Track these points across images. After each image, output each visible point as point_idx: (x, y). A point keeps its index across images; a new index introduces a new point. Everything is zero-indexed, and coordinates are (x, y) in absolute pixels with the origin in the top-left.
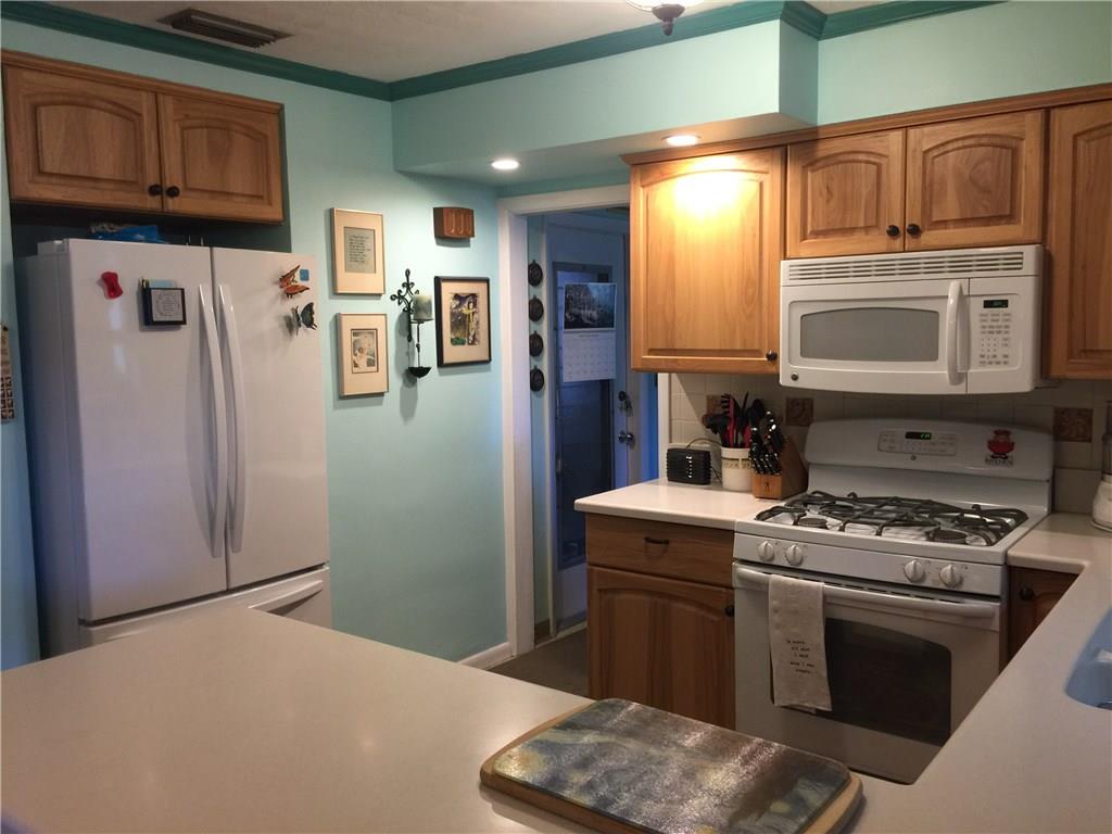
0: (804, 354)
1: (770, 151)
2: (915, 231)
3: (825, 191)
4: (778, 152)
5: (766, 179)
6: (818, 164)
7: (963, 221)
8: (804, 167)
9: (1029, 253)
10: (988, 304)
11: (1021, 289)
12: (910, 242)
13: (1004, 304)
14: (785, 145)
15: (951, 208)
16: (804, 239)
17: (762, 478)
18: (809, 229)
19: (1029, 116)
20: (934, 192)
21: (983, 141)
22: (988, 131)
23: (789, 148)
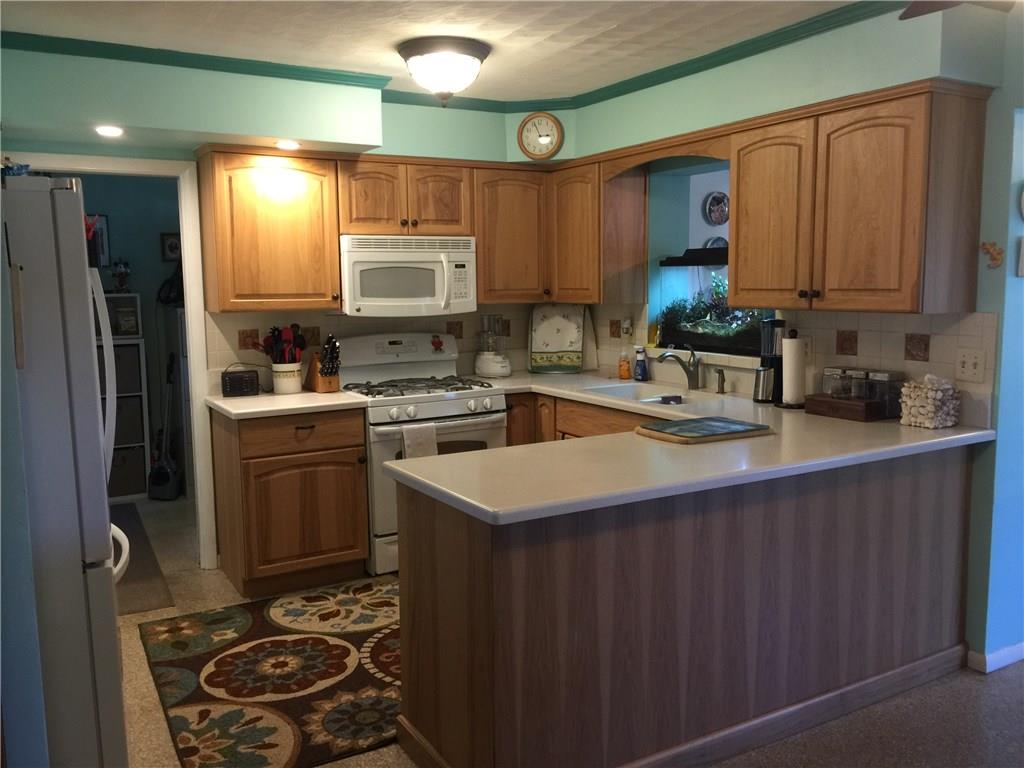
0: (363, 295)
1: (327, 162)
2: (415, 224)
3: (363, 194)
4: (333, 163)
5: (326, 180)
6: (358, 177)
7: (437, 221)
8: (349, 177)
9: (473, 240)
10: (457, 266)
11: (469, 257)
12: (411, 229)
13: (463, 266)
14: (336, 160)
15: (431, 213)
16: (351, 222)
17: (327, 379)
18: (354, 216)
19: (464, 170)
20: (422, 203)
21: (444, 179)
22: (446, 174)
23: (339, 163)
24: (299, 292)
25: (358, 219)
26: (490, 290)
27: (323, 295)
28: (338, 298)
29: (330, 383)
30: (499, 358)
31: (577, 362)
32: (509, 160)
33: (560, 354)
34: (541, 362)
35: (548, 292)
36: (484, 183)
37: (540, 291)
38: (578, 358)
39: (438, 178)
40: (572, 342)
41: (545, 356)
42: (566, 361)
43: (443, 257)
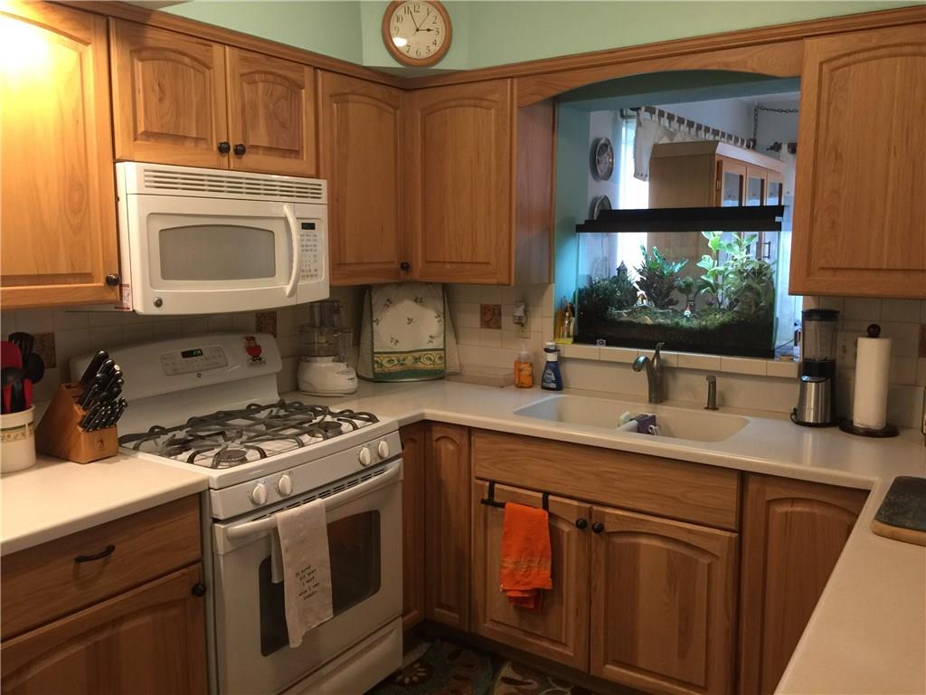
0: (165, 276)
1: (92, 17)
2: (240, 151)
3: (157, 88)
4: (101, 21)
5: (89, 52)
6: (145, 54)
7: (271, 150)
8: (131, 52)
9: (324, 183)
10: (304, 226)
11: (318, 211)
12: (233, 160)
13: (313, 226)
14: (107, 16)
15: (260, 136)
16: (135, 140)
17: (97, 435)
18: (141, 129)
19: (307, 69)
20: (247, 116)
21: (279, 80)
22: (281, 72)
23: (112, 22)
24: (43, 272)
25: (148, 135)
26: (340, 264)
27: (87, 277)
28: (115, 282)
29: (102, 441)
30: (342, 367)
31: (439, 364)
32: (365, 64)
33: (417, 355)
34: (388, 367)
35: (405, 267)
36: (331, 96)
37: (396, 266)
38: (440, 358)
39: (270, 78)
40: (431, 337)
41: (394, 357)
42: (425, 364)
43: (287, 210)
